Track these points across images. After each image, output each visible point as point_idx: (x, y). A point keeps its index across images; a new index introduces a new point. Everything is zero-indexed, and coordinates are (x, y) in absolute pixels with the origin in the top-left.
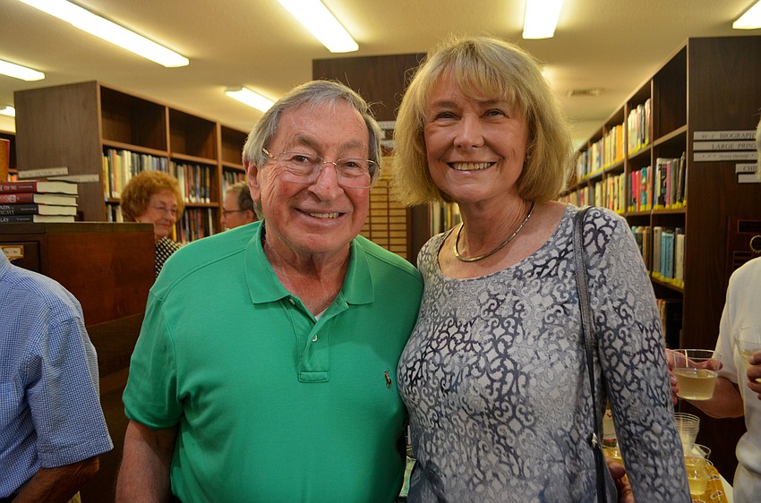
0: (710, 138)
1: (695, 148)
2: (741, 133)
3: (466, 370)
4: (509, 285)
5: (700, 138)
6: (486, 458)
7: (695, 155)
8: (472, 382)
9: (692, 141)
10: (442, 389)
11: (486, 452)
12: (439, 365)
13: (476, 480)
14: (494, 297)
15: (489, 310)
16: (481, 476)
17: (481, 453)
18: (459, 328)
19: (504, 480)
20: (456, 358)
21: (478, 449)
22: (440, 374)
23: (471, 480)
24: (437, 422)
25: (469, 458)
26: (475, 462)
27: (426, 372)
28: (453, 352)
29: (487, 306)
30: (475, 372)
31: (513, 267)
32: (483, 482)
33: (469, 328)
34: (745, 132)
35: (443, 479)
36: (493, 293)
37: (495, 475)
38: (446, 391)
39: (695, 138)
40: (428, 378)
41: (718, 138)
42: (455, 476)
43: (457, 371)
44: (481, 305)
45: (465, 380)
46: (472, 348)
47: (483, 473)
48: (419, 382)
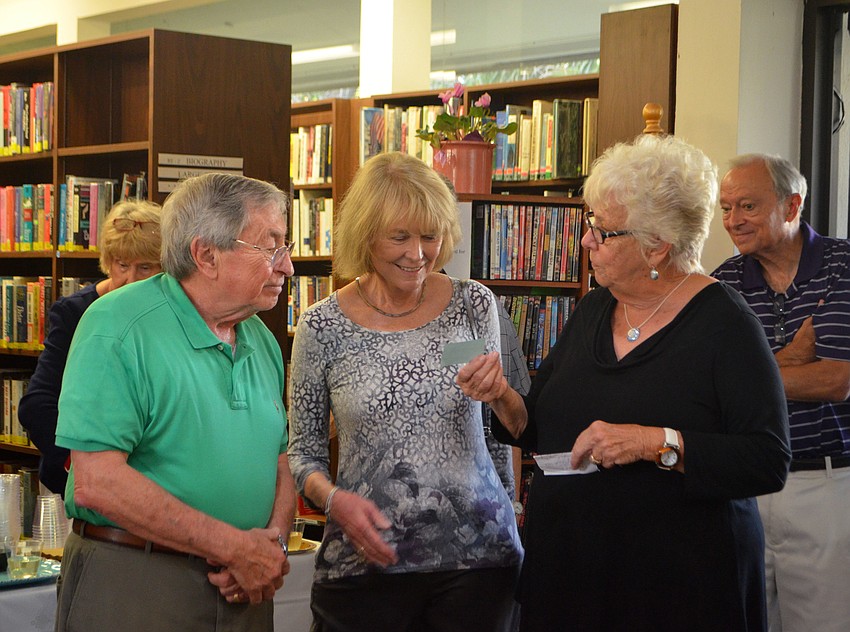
0: (177, 164)
1: (160, 175)
2: (209, 158)
3: (438, 388)
4: (439, 332)
5: (166, 163)
6: (448, 443)
7: (160, 183)
8: (445, 393)
9: (156, 165)
10: (418, 406)
11: (448, 438)
12: (411, 392)
13: (441, 460)
14: (433, 340)
15: (432, 349)
16: (445, 456)
17: (445, 441)
18: (415, 364)
19: (458, 454)
20: (424, 383)
21: (444, 438)
22: (414, 397)
23: (438, 461)
24: (411, 431)
25: (436, 447)
26: (441, 448)
27: (401, 398)
28: (420, 380)
29: (430, 347)
30: (445, 386)
31: (437, 319)
32: (447, 460)
33: (423, 363)
34: (213, 158)
35: (416, 470)
36: (431, 338)
37: (454, 452)
38: (423, 406)
39: (160, 162)
40: (403, 402)
41: (185, 164)
42: (426, 463)
43: (430, 390)
44: (425, 347)
45: (440, 393)
46: (434, 374)
47: (446, 453)
48: (395, 407)
